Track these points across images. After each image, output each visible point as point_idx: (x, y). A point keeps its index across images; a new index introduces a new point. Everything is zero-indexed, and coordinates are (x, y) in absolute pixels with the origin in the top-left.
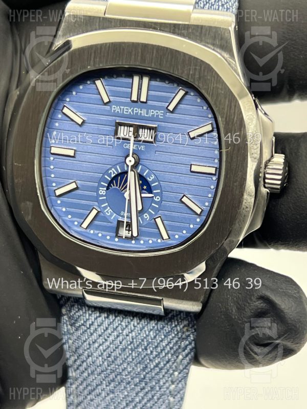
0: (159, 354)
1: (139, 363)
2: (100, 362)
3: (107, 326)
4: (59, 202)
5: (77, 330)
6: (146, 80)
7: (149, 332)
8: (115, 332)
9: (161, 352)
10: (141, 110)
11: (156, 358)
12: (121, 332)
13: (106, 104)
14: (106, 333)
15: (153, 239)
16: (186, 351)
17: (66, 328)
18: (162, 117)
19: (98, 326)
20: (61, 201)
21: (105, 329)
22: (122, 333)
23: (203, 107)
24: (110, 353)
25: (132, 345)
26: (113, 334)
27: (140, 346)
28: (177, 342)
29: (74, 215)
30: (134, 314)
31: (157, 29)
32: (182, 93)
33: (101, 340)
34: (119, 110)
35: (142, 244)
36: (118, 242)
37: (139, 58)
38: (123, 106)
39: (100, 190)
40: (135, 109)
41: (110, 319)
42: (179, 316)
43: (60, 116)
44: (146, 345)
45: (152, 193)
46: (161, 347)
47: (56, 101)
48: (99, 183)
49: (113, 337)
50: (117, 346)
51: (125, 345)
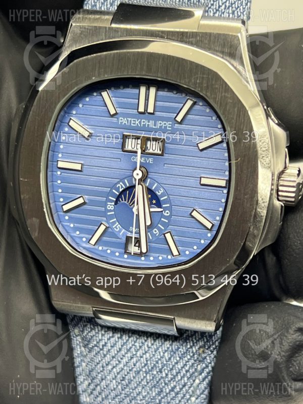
0: (174, 377)
1: (155, 387)
2: (114, 385)
3: (120, 347)
4: (67, 218)
5: (90, 351)
6: (153, 90)
7: (164, 353)
8: (129, 353)
9: (177, 375)
10: (149, 122)
12: (134, 353)
13: (112, 116)
14: (119, 354)
15: (163, 255)
16: (203, 374)
17: (79, 350)
18: (170, 129)
19: (112, 347)
20: (69, 217)
21: (118, 350)
22: (136, 354)
23: (212, 117)
24: (124, 376)
25: (146, 367)
26: (126, 355)
27: (155, 368)
28: (193, 364)
30: (149, 334)
31: (164, 38)
32: (189, 103)
33: (114, 362)
34: (126, 122)
35: (152, 261)
36: (127, 258)
37: (145, 67)
38: (130, 118)
39: (108, 205)
40: (143, 120)
41: (123, 340)
42: (194, 337)
43: (66, 129)
44: (160, 367)
45: (161, 208)
46: (176, 370)
47: (62, 113)
48: (107, 198)
49: (127, 359)
50: (130, 368)
51: (139, 368)
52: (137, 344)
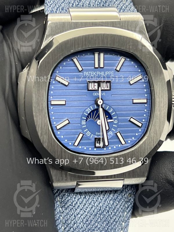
0: (115, 213)
1: (105, 221)
2: (81, 225)
3: (85, 203)
5: (66, 209)
6: (102, 55)
7: (110, 201)
8: (90, 205)
9: (117, 212)
10: (101, 73)
11: (114, 216)
13: (80, 71)
14: (84, 207)
15: (116, 145)
16: (129, 209)
17: (58, 210)
18: (113, 75)
19: (80, 204)
20: (60, 132)
21: (84, 205)
22: (94, 205)
23: (135, 66)
24: (87, 219)
25: (100, 211)
26: (89, 207)
27: (105, 211)
28: (124, 204)
29: (69, 139)
32: (123, 60)
33: (82, 213)
34: (88, 74)
35: (110, 149)
36: (96, 150)
38: (90, 71)
39: (82, 122)
40: (97, 72)
41: (86, 199)
42: (127, 189)
44: (108, 210)
45: (112, 119)
46: (116, 209)
48: (81, 118)
49: (89, 209)
50: (91, 214)
51: (96, 212)
52: (95, 199)
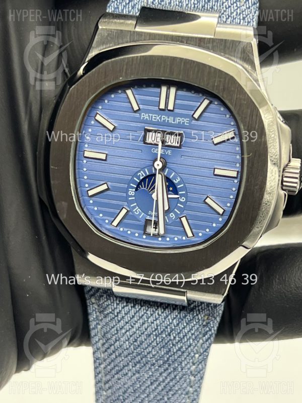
0: (181, 340)
1: (163, 347)
2: (126, 346)
3: (133, 314)
4: (91, 202)
5: (105, 317)
6: (173, 90)
7: (173, 320)
8: (141, 319)
9: (184, 338)
10: (168, 118)
11: (179, 343)
12: (146, 320)
13: (135, 112)
14: (132, 320)
15: (178, 237)
16: (206, 336)
17: (95, 315)
18: (188, 124)
19: (125, 314)
20: (93, 201)
21: (131, 317)
22: (147, 321)
23: (226, 115)
24: (136, 338)
25: (157, 331)
26: (139, 321)
27: (164, 332)
28: (198, 328)
29: (105, 214)
30: (159, 304)
31: (184, 43)
32: (206, 102)
33: (127, 327)
34: (148, 118)
35: (168, 241)
36: (145, 239)
37: (168, 70)
38: (151, 114)
39: (129, 191)
40: (163, 116)
41: (136, 309)
42: (200, 307)
43: (93, 122)
44: (169, 332)
45: (177, 195)
46: (183, 334)
47: (90, 109)
48: (129, 184)
49: (139, 324)
50: (142, 332)
51: (150, 332)
52: (148, 312)
